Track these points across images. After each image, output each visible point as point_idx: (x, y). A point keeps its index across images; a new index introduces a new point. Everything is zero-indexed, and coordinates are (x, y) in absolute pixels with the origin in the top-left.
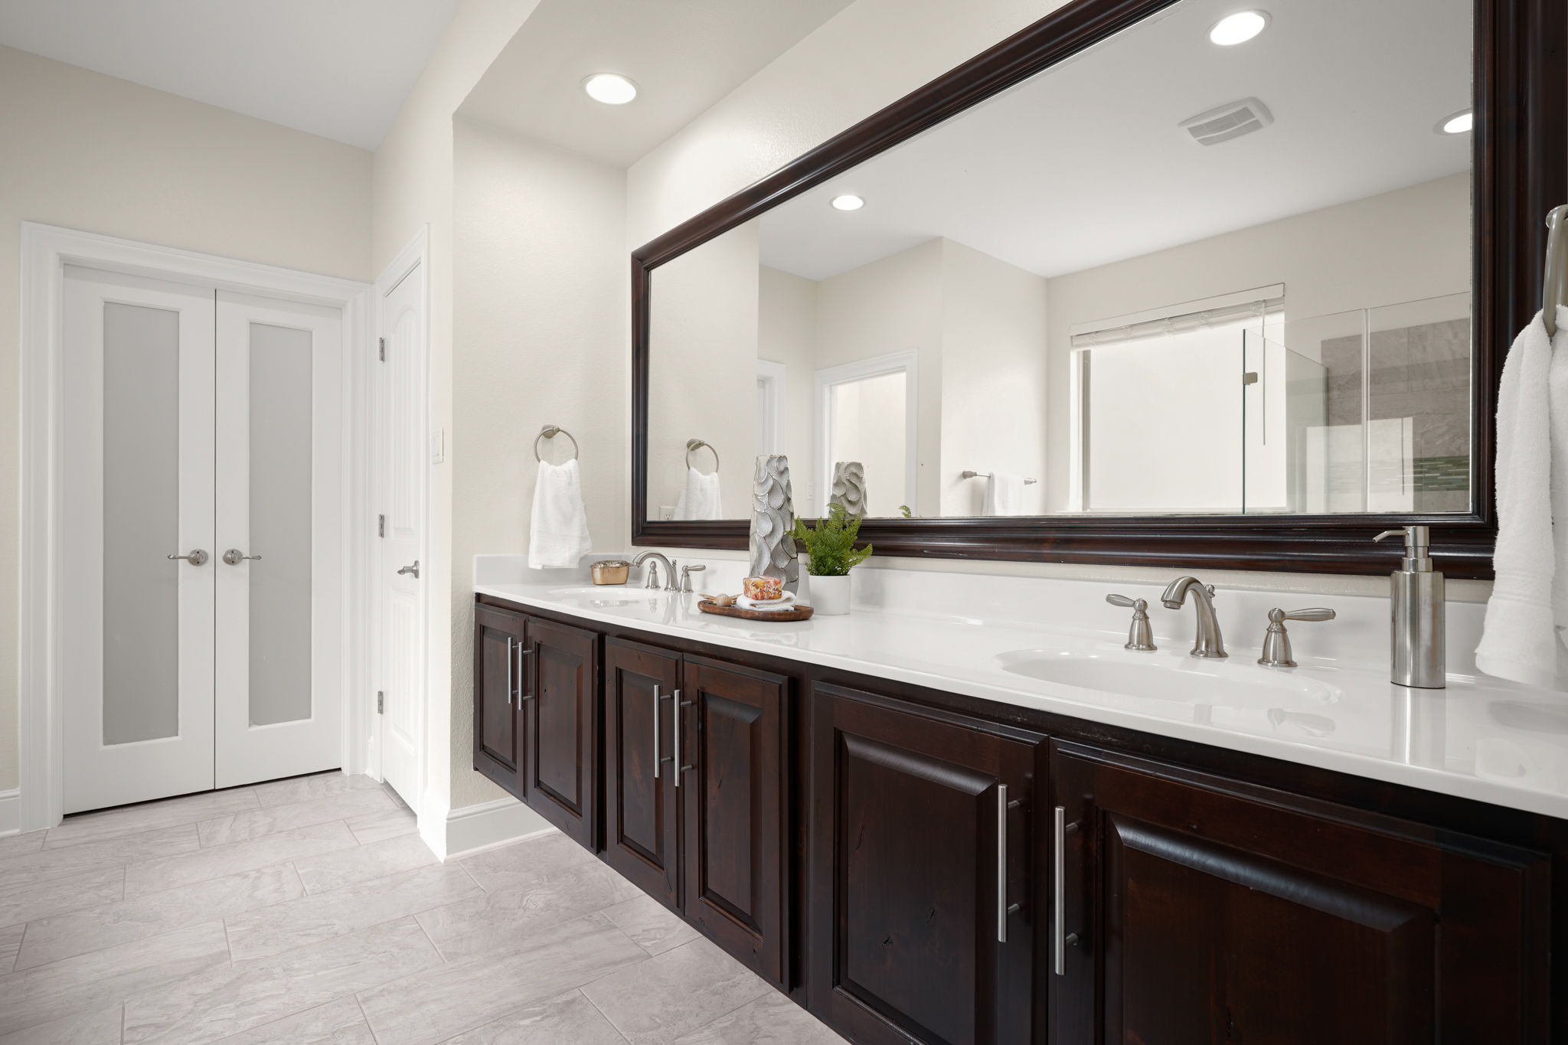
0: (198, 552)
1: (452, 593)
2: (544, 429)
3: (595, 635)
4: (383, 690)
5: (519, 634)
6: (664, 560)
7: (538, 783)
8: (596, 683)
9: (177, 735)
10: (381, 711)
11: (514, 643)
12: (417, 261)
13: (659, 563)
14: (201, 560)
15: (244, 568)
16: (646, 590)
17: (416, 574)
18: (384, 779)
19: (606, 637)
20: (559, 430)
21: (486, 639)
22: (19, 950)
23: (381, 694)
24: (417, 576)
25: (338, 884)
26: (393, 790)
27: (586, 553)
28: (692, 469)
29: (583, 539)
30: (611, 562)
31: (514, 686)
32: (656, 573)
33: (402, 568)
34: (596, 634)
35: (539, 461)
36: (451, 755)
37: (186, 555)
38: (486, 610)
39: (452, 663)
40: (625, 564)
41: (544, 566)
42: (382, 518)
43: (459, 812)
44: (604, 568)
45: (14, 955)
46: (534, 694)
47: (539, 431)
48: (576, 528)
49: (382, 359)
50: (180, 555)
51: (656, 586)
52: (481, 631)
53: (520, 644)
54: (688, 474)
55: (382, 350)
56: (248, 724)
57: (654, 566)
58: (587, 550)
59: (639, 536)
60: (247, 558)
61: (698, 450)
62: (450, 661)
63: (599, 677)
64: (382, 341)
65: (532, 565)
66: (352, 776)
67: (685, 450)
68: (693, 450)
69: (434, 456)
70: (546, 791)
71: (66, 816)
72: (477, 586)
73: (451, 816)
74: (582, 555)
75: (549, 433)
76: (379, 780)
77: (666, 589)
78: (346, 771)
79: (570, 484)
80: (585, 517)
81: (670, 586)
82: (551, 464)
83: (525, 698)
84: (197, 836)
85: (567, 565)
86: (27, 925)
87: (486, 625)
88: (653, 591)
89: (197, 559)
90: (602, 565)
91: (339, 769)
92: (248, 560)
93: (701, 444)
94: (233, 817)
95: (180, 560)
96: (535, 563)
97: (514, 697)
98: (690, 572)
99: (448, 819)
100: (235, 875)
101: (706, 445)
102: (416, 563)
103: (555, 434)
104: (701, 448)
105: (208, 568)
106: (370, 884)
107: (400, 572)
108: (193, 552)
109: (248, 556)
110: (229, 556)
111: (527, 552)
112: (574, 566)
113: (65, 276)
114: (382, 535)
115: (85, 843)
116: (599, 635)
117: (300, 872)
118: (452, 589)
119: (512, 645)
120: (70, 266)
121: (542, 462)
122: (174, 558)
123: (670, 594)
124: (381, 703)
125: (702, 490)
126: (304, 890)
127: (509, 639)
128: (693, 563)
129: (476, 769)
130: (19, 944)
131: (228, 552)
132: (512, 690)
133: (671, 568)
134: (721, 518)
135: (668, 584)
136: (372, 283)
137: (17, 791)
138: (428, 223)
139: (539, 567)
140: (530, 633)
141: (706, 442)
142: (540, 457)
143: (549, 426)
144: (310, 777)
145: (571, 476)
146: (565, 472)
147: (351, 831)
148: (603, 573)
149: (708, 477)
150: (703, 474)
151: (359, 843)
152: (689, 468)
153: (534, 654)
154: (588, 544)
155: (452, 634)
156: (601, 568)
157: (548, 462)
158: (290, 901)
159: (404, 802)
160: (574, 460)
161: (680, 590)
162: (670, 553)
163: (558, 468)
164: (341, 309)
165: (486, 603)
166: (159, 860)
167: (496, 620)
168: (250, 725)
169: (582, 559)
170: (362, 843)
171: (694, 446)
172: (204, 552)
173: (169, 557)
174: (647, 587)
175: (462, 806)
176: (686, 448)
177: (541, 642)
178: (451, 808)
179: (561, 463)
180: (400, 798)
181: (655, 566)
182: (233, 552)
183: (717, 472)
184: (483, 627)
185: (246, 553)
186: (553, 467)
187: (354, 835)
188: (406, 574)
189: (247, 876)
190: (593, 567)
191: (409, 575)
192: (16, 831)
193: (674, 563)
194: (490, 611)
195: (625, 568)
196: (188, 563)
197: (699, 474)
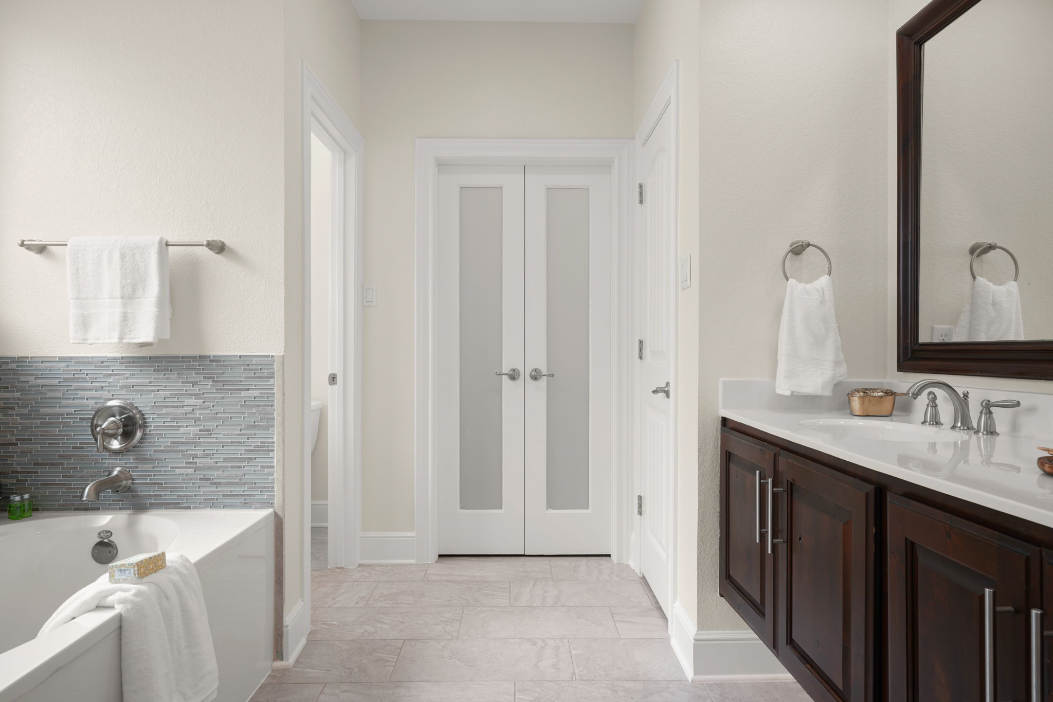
0: (514, 370)
1: (699, 415)
2: (791, 245)
3: (870, 488)
4: (642, 495)
5: (769, 469)
6: (950, 391)
7: (790, 641)
8: (872, 549)
9: (502, 509)
10: (640, 513)
11: (762, 476)
12: (667, 102)
13: (940, 393)
14: (516, 376)
15: (543, 382)
16: (923, 427)
17: (667, 394)
18: (643, 574)
19: (889, 495)
20: (809, 245)
21: (733, 467)
22: (396, 663)
23: (640, 498)
24: (668, 396)
25: (600, 676)
26: (648, 586)
27: (840, 379)
28: (979, 278)
29: (837, 363)
30: (874, 390)
31: (763, 524)
32: (936, 406)
33: (655, 389)
34: (872, 487)
35: (787, 279)
36: (698, 575)
37: (507, 373)
38: (732, 436)
39: (699, 485)
40: (889, 393)
41: (792, 392)
42: (641, 342)
43: (706, 635)
44: (863, 397)
45: (391, 666)
46: (785, 537)
47: (787, 248)
48: (830, 352)
49: (641, 202)
50: (503, 372)
51: (936, 422)
52: (727, 458)
53: (770, 480)
54: (973, 287)
55: (641, 194)
56: (546, 507)
57: (933, 399)
58: (841, 376)
59: (907, 360)
60: (544, 375)
61: (984, 256)
62: (697, 483)
63: (876, 542)
64: (641, 186)
65: (779, 391)
66: (618, 563)
67: (968, 258)
68: (978, 256)
69: (683, 282)
70: (800, 653)
71: (440, 556)
72: (722, 410)
73: (699, 637)
74: (836, 382)
75: (798, 250)
76: (639, 573)
77: (954, 427)
78: (614, 558)
79: (822, 302)
80: (839, 338)
81: (959, 425)
82: (800, 282)
83: (775, 541)
84: (508, 594)
85: (819, 392)
86: (404, 641)
87: (731, 451)
88: (934, 429)
89: (513, 376)
90: (862, 394)
91: (609, 556)
92: (546, 377)
93: (991, 247)
94: (534, 582)
95: (503, 376)
96: (783, 388)
97: (763, 536)
98: (993, 409)
99: (695, 640)
100: (528, 640)
101: (1000, 248)
102: (668, 384)
103: (804, 250)
104: (992, 252)
105: (520, 382)
106: (626, 685)
107: (654, 392)
108: (511, 370)
109: (546, 373)
110: (533, 373)
111: (774, 376)
112: (828, 393)
113: (439, 173)
114: (641, 358)
115: (446, 581)
116: (876, 488)
117: (573, 652)
118: (699, 412)
119: (760, 479)
120: (442, 165)
121: (790, 280)
122: (499, 374)
123: (960, 436)
124: (640, 506)
125: (994, 304)
126: (574, 673)
127: (757, 472)
128: (995, 397)
129: (722, 596)
130: (397, 657)
131: (532, 371)
132: (761, 528)
133: (962, 402)
134: (1022, 338)
135: (956, 421)
136: (634, 138)
137: (413, 534)
138: (676, 60)
139: (788, 393)
140: (782, 467)
141: (999, 245)
142: (788, 275)
143: (798, 242)
144: (589, 558)
145: (823, 293)
146: (817, 290)
147: (614, 622)
148: (862, 403)
149: (1003, 288)
150: (995, 284)
151: (620, 636)
152: (974, 278)
153: (786, 493)
154: (843, 369)
155: (699, 456)
156: (860, 397)
157: (797, 280)
158: (563, 681)
159: (657, 602)
160: (827, 276)
161: (977, 432)
162: (960, 383)
163: (809, 286)
164: (610, 166)
165: (732, 429)
166: (483, 609)
167: (743, 448)
168: (547, 508)
169: (836, 385)
170: (622, 637)
171: (979, 251)
172: (518, 371)
173: (496, 374)
174: (924, 422)
175: (708, 630)
176: (968, 254)
177: (793, 480)
178: (698, 630)
179: (810, 280)
180: (654, 596)
181: (935, 398)
182: (536, 370)
183: (1015, 280)
184: (729, 453)
185: (544, 372)
186: (802, 284)
187: (615, 625)
188: (659, 394)
189: (535, 644)
190: (850, 395)
191: (661, 395)
192: (413, 561)
193: (966, 396)
194: (735, 437)
195: (891, 397)
196: (508, 378)
197: (990, 284)
